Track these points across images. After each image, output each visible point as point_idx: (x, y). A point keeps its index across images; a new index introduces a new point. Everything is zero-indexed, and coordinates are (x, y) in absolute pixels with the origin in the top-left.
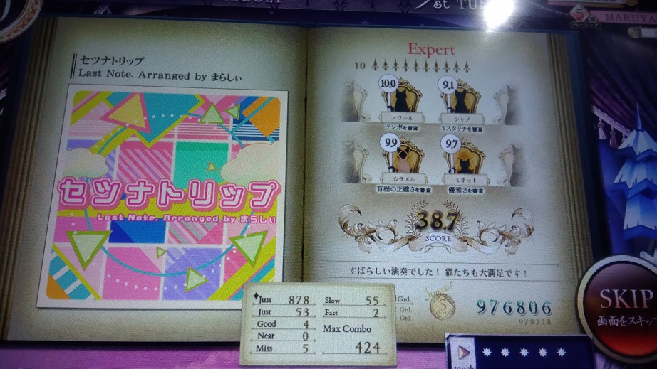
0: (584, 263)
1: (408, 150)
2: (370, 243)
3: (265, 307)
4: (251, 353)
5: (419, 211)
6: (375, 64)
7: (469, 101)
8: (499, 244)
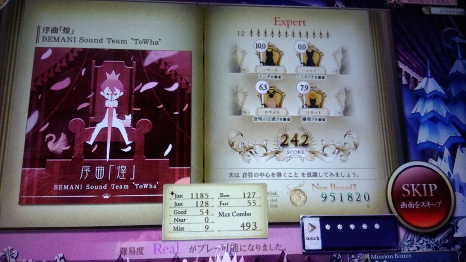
0: (392, 167)
1: (274, 92)
2: (249, 156)
3: (178, 201)
4: (170, 232)
5: (282, 134)
6: (251, 32)
7: (315, 58)
8: (336, 155)
